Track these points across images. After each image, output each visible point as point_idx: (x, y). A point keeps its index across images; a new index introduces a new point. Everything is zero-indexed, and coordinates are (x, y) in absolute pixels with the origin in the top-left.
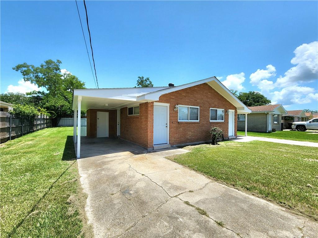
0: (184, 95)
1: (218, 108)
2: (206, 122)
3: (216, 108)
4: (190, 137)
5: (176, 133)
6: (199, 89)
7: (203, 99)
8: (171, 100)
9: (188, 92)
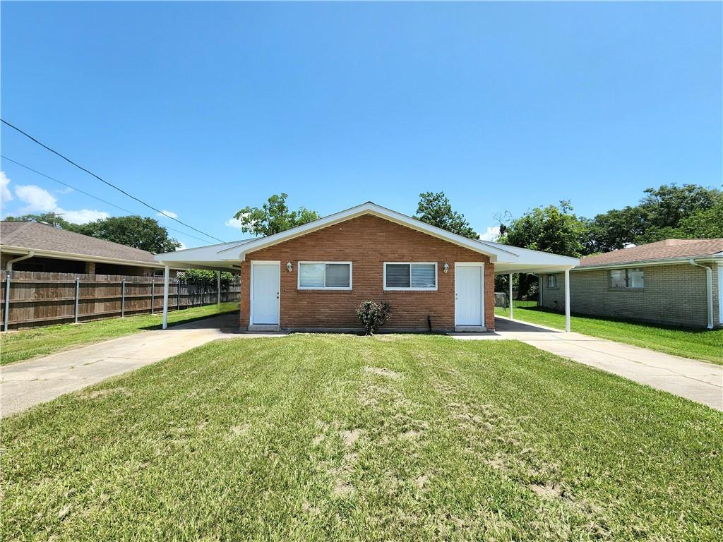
0: (312, 243)
1: (412, 261)
2: (370, 291)
3: (404, 261)
4: (326, 317)
5: (294, 309)
6: (349, 229)
7: (361, 246)
8: (283, 254)
9: (321, 238)
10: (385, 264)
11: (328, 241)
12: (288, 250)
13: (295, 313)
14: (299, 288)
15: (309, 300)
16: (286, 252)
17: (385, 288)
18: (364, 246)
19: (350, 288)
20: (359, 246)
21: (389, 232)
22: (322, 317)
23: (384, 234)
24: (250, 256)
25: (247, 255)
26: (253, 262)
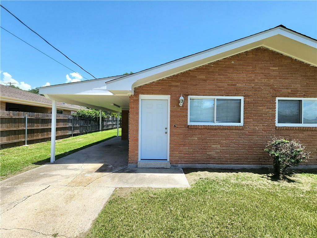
0: (203, 77)
1: (304, 96)
2: (262, 127)
3: (297, 97)
4: (217, 153)
5: (184, 145)
6: (242, 62)
7: (254, 80)
8: (173, 88)
9: (213, 72)
10: (277, 99)
11: (220, 75)
12: (179, 84)
13: (185, 149)
14: (189, 123)
15: (200, 136)
16: (176, 86)
17: (278, 125)
18: (256, 81)
19: (241, 124)
20: (251, 80)
21: (282, 66)
22: (213, 153)
23: (277, 68)
24: (139, 90)
25: (135, 89)
26: (142, 97)
